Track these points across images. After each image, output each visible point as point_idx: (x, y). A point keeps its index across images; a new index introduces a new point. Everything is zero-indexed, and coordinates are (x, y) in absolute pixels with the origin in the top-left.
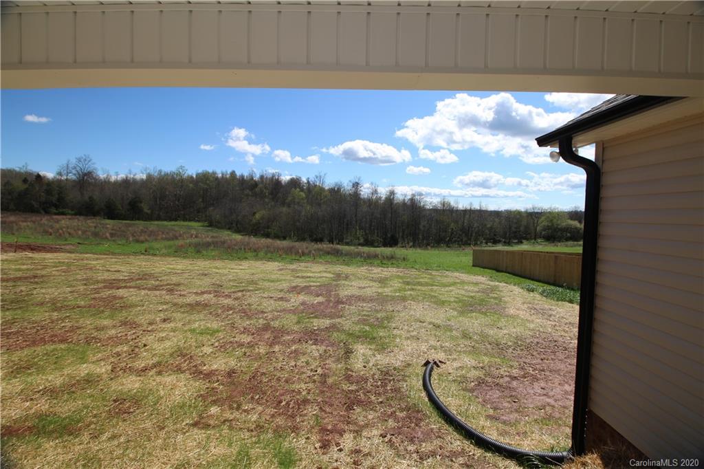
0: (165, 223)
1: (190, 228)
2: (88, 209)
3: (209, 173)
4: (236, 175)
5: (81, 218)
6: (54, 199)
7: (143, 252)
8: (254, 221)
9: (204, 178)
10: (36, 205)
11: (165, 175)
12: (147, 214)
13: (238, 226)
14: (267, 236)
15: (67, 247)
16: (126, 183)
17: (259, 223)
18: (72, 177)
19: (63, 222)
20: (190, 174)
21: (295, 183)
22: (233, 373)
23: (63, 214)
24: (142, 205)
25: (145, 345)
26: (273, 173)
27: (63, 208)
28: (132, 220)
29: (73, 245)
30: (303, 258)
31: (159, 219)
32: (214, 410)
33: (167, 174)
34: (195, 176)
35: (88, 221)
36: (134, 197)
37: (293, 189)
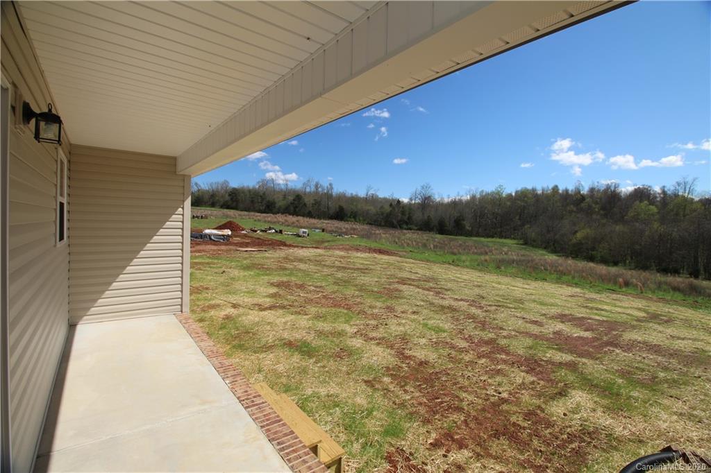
0: (483, 239)
1: (504, 245)
2: (426, 226)
3: (528, 190)
4: (558, 190)
5: (420, 232)
6: (406, 218)
7: (451, 262)
8: (574, 241)
9: (523, 195)
10: (395, 222)
11: (486, 195)
12: (468, 230)
13: (556, 245)
14: (591, 259)
15: (401, 253)
16: (455, 204)
17: (581, 244)
18: (418, 201)
19: (408, 235)
20: (509, 192)
21: (641, 195)
22: (426, 364)
23: (411, 229)
24: (465, 222)
25: (386, 325)
26: (608, 184)
27: (411, 224)
28: (456, 235)
29: (406, 252)
30: (624, 289)
31: (478, 235)
32: (386, 380)
33: (488, 194)
34: (514, 194)
35: (424, 235)
36: (459, 215)
37: (637, 202)
